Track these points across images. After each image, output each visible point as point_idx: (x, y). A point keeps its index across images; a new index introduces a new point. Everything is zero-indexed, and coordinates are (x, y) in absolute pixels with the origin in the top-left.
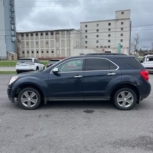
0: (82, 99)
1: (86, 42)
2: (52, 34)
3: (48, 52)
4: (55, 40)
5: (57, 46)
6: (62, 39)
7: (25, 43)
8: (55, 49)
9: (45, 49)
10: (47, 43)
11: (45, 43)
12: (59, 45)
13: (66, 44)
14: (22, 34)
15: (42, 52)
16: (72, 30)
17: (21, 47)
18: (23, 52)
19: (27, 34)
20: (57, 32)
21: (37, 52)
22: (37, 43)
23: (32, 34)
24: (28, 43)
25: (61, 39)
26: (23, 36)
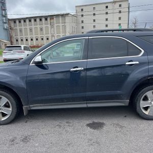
0: (85, 106)
1: (83, 27)
2: (46, 19)
3: (42, 39)
4: (49, 26)
5: (53, 32)
6: (57, 25)
7: (18, 30)
8: (50, 35)
9: (39, 36)
10: (41, 29)
11: (39, 29)
12: (54, 31)
13: (61, 30)
14: (14, 21)
15: (37, 39)
16: (67, 14)
17: (14, 35)
18: (17, 40)
19: (20, 20)
20: (52, 17)
21: (32, 40)
22: (31, 30)
23: (25, 20)
24: (21, 31)
25: (55, 25)
26: (15, 22)
